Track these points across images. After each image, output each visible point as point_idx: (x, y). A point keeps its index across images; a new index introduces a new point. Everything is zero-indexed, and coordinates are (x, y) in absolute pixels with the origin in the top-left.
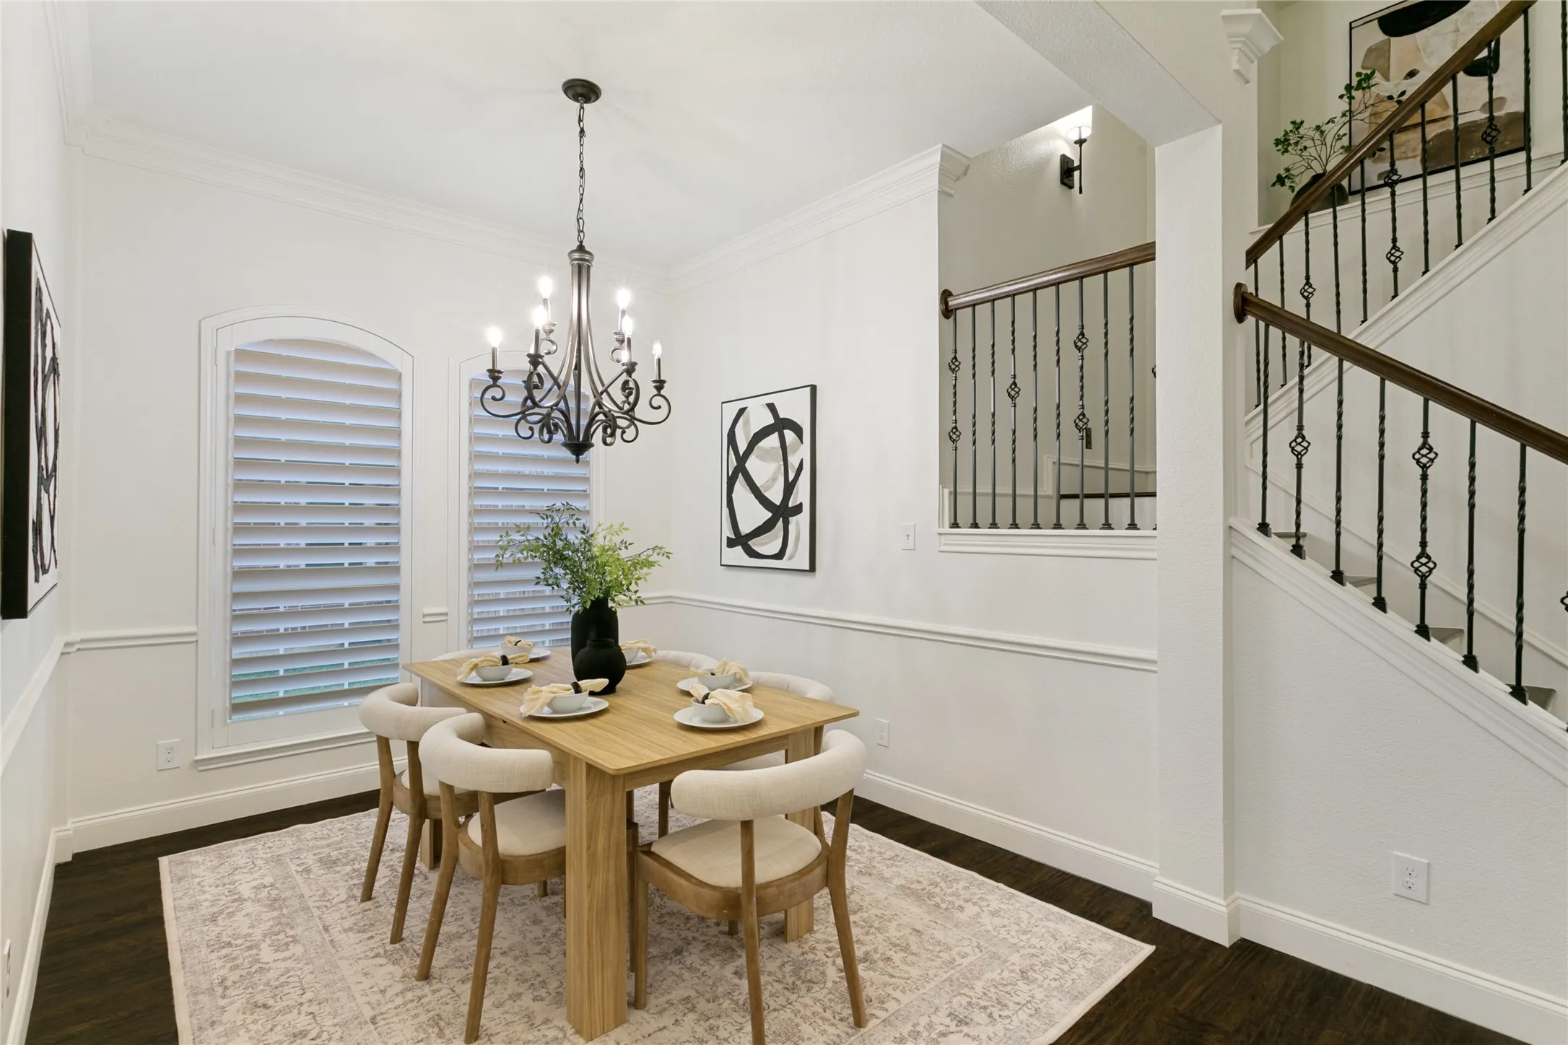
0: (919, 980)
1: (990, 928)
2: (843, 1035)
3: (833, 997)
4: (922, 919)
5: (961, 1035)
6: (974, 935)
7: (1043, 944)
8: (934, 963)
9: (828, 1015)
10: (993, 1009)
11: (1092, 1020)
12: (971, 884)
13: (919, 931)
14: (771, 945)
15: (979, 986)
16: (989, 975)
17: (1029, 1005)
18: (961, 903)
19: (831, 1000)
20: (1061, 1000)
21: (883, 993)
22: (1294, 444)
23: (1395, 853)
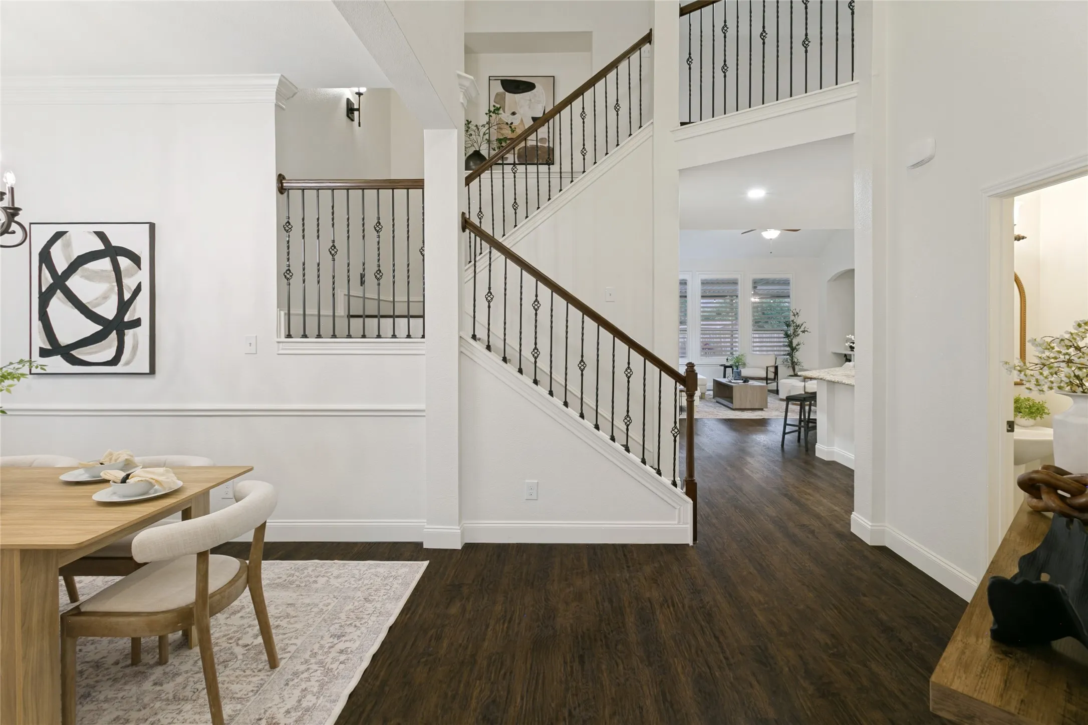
0: (304, 628)
1: (338, 585)
2: (266, 677)
3: (247, 662)
4: (291, 597)
5: (342, 643)
6: (330, 592)
7: (372, 581)
8: (310, 616)
9: (248, 672)
10: (356, 623)
11: (409, 605)
12: (316, 567)
13: (291, 604)
14: (178, 655)
15: (343, 616)
16: (347, 608)
17: (375, 612)
18: (314, 579)
19: (246, 664)
20: (391, 603)
21: (282, 645)
22: (487, 296)
23: (527, 481)
